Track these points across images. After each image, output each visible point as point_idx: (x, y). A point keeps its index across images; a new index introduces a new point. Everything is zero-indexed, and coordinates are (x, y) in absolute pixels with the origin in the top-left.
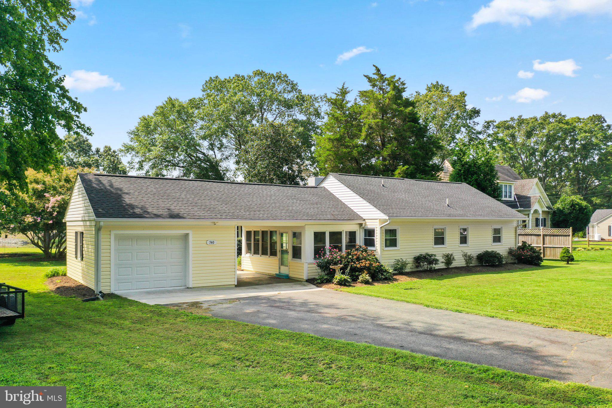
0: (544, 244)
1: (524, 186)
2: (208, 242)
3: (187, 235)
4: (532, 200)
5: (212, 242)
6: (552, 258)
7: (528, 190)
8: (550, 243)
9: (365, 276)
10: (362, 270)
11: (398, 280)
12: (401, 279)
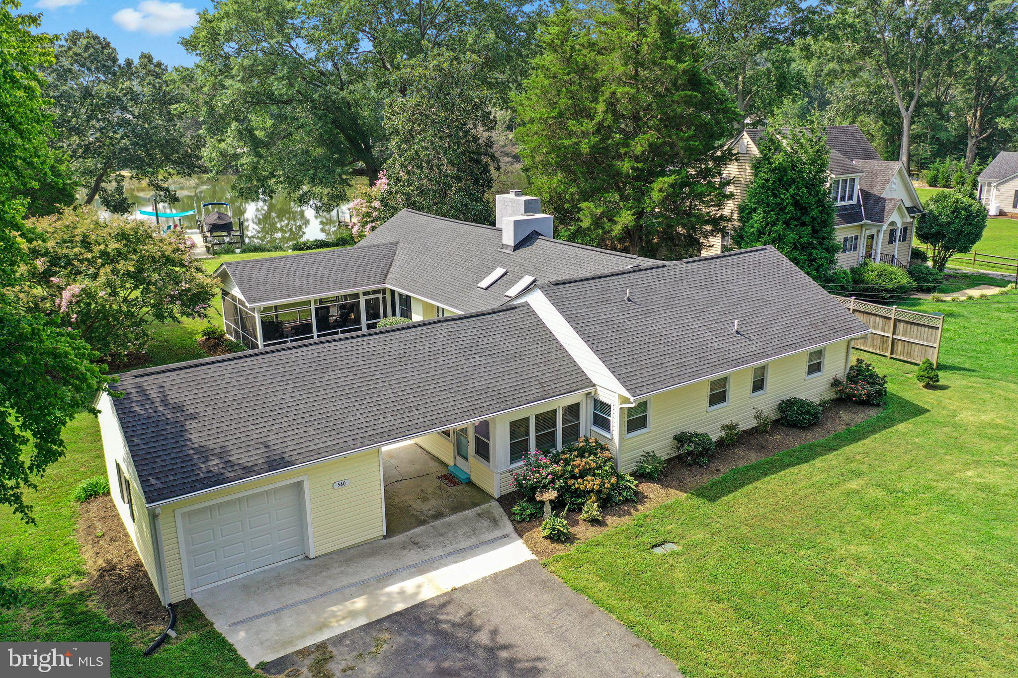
0: (894, 333)
1: (876, 175)
2: (336, 485)
3: (299, 485)
4: (888, 206)
5: (342, 484)
6: (904, 358)
7: (884, 184)
8: (905, 334)
9: (592, 507)
10: (587, 493)
11: (646, 497)
12: (650, 495)
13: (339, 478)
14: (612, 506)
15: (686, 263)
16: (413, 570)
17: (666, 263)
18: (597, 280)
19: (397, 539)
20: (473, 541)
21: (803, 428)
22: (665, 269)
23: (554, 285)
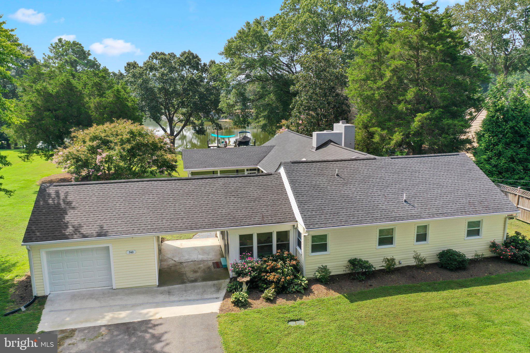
2: (128, 252)
3: (108, 248)
5: (131, 252)
9: (270, 292)
10: (271, 282)
11: (312, 292)
12: (316, 292)
13: (131, 249)
14: (286, 293)
15: (392, 158)
16: (155, 304)
17: (376, 157)
18: (323, 163)
19: (162, 288)
20: (199, 297)
21: (451, 270)
22: (376, 160)
23: (293, 163)
